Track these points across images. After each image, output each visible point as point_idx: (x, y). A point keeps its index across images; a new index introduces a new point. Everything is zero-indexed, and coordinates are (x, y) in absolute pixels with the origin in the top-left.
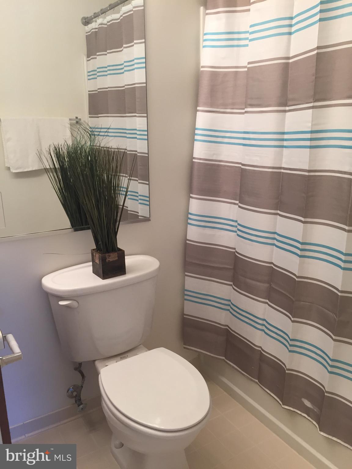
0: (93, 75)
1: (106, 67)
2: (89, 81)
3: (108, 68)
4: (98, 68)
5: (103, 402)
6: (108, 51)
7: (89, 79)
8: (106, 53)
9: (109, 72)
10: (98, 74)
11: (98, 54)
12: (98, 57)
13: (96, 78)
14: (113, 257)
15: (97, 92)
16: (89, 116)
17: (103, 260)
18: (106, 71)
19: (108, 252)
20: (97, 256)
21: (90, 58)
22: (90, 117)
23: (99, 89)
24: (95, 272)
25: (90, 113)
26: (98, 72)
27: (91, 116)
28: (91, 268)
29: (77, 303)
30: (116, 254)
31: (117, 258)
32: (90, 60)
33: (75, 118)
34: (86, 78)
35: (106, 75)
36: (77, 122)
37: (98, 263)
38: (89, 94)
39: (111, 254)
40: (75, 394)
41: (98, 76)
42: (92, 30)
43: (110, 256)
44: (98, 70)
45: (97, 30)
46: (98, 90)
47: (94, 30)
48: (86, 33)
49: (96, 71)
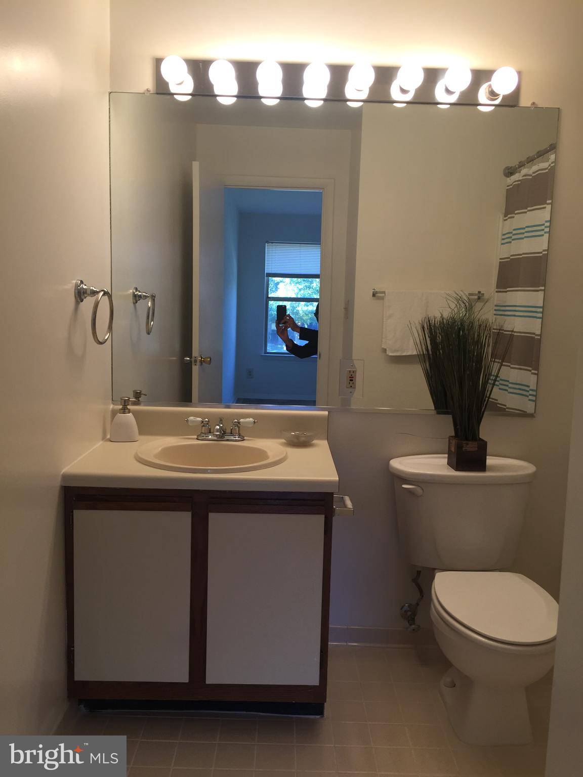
0: (508, 238)
1: (524, 228)
2: (502, 246)
3: (527, 229)
4: (514, 230)
5: (432, 606)
6: (529, 209)
7: (502, 244)
8: (526, 210)
9: (526, 235)
10: (514, 237)
11: (516, 212)
12: (516, 216)
13: (510, 242)
14: (471, 447)
15: (509, 260)
16: (497, 290)
17: (459, 447)
18: (523, 233)
19: (467, 439)
20: (454, 442)
21: (507, 218)
22: (497, 292)
23: (511, 256)
24: (450, 464)
25: (497, 287)
26: (514, 235)
27: (499, 290)
28: (446, 460)
29: (422, 491)
30: (476, 443)
31: (476, 449)
32: (506, 220)
33: (477, 293)
34: (500, 243)
35: (522, 238)
36: (479, 298)
37: (453, 451)
38: (500, 262)
39: (470, 442)
40: (409, 613)
41: (513, 240)
42: (514, 182)
43: (467, 444)
44: (514, 232)
45: (519, 182)
46: (511, 258)
47: (516, 183)
48: (508, 186)
49: (511, 233)
